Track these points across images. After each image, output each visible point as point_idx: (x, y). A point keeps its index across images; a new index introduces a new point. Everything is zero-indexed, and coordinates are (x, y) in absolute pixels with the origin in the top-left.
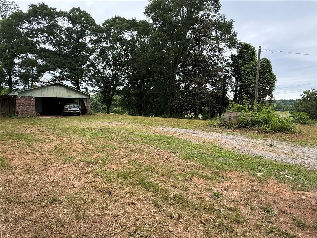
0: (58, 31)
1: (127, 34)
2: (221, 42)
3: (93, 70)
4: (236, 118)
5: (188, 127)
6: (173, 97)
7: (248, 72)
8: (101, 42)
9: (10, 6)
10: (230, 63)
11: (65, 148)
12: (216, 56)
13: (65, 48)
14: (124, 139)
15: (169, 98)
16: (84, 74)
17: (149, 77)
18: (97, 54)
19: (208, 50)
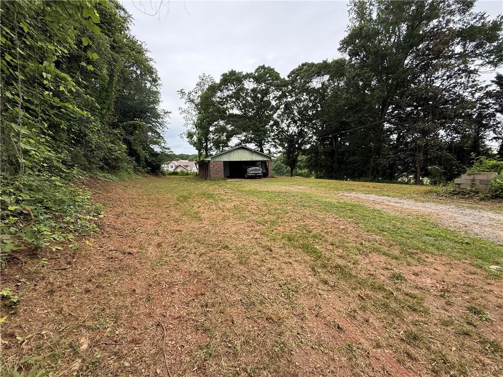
0: (244, 94)
1: (316, 80)
2: (473, 59)
3: (277, 130)
4: (486, 182)
5: (391, 194)
6: (378, 154)
8: (286, 97)
9: (207, 80)
11: (242, 208)
12: (461, 84)
14: (300, 203)
15: (371, 156)
16: (267, 135)
17: (344, 129)
18: (281, 111)
19: (445, 78)
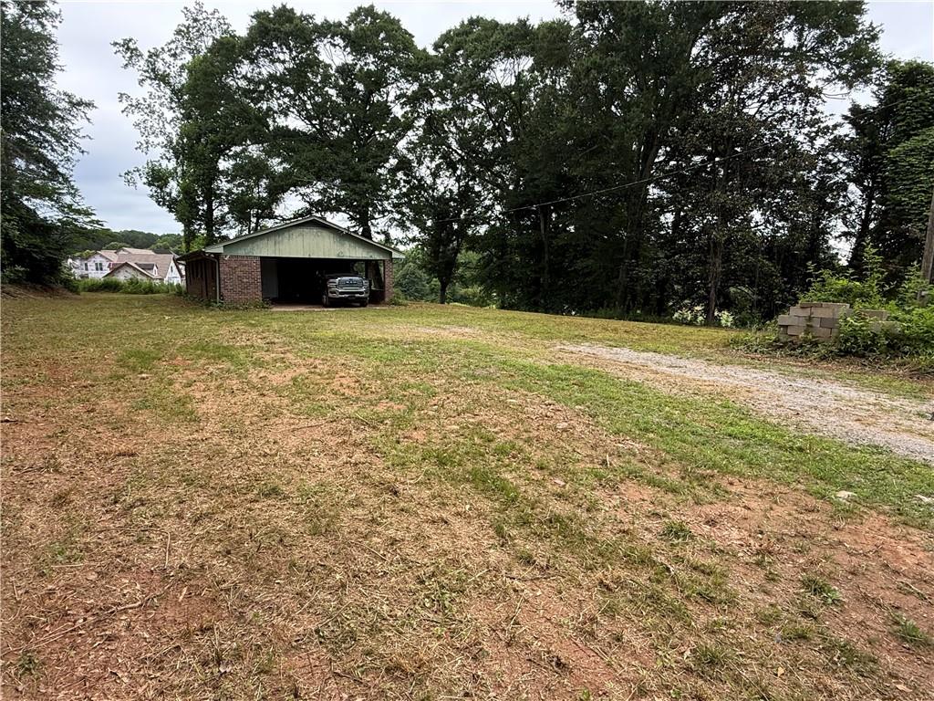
0: (319, 77)
1: (503, 67)
2: (814, 65)
3: (405, 181)
4: (830, 323)
5: (663, 347)
6: (636, 256)
7: (912, 165)
8: (430, 98)
9: (208, 22)
10: (847, 139)
11: (316, 384)
12: (792, 116)
13: (335, 122)
14: (465, 370)
15: (622, 260)
16: (380, 193)
17: (565, 194)
18: (417, 135)
19: (765, 97)
